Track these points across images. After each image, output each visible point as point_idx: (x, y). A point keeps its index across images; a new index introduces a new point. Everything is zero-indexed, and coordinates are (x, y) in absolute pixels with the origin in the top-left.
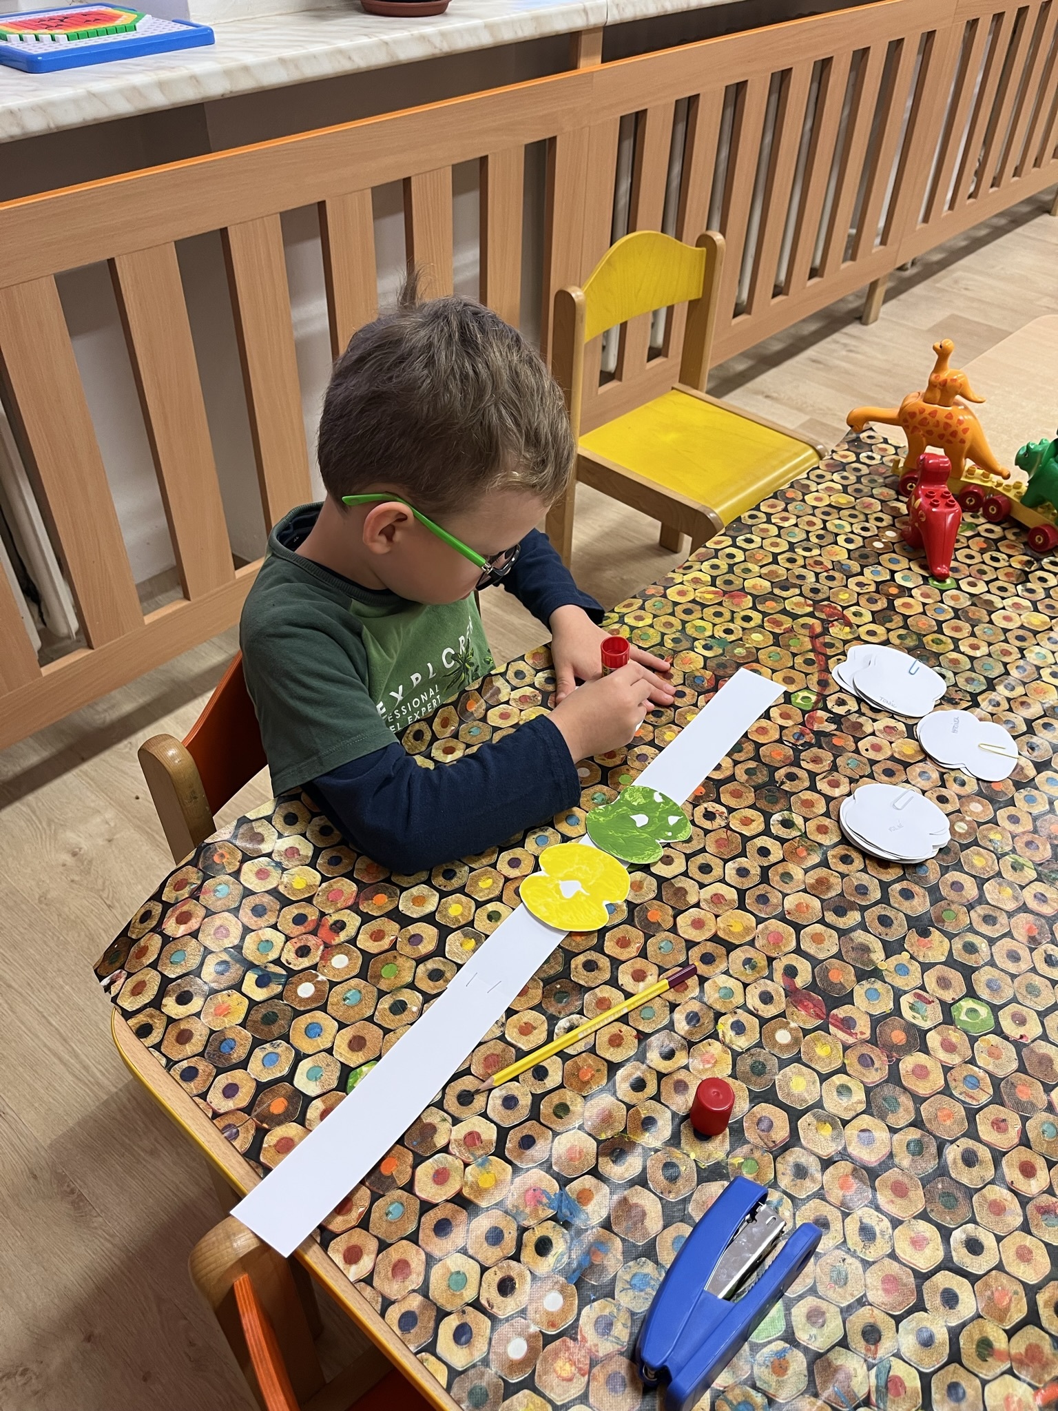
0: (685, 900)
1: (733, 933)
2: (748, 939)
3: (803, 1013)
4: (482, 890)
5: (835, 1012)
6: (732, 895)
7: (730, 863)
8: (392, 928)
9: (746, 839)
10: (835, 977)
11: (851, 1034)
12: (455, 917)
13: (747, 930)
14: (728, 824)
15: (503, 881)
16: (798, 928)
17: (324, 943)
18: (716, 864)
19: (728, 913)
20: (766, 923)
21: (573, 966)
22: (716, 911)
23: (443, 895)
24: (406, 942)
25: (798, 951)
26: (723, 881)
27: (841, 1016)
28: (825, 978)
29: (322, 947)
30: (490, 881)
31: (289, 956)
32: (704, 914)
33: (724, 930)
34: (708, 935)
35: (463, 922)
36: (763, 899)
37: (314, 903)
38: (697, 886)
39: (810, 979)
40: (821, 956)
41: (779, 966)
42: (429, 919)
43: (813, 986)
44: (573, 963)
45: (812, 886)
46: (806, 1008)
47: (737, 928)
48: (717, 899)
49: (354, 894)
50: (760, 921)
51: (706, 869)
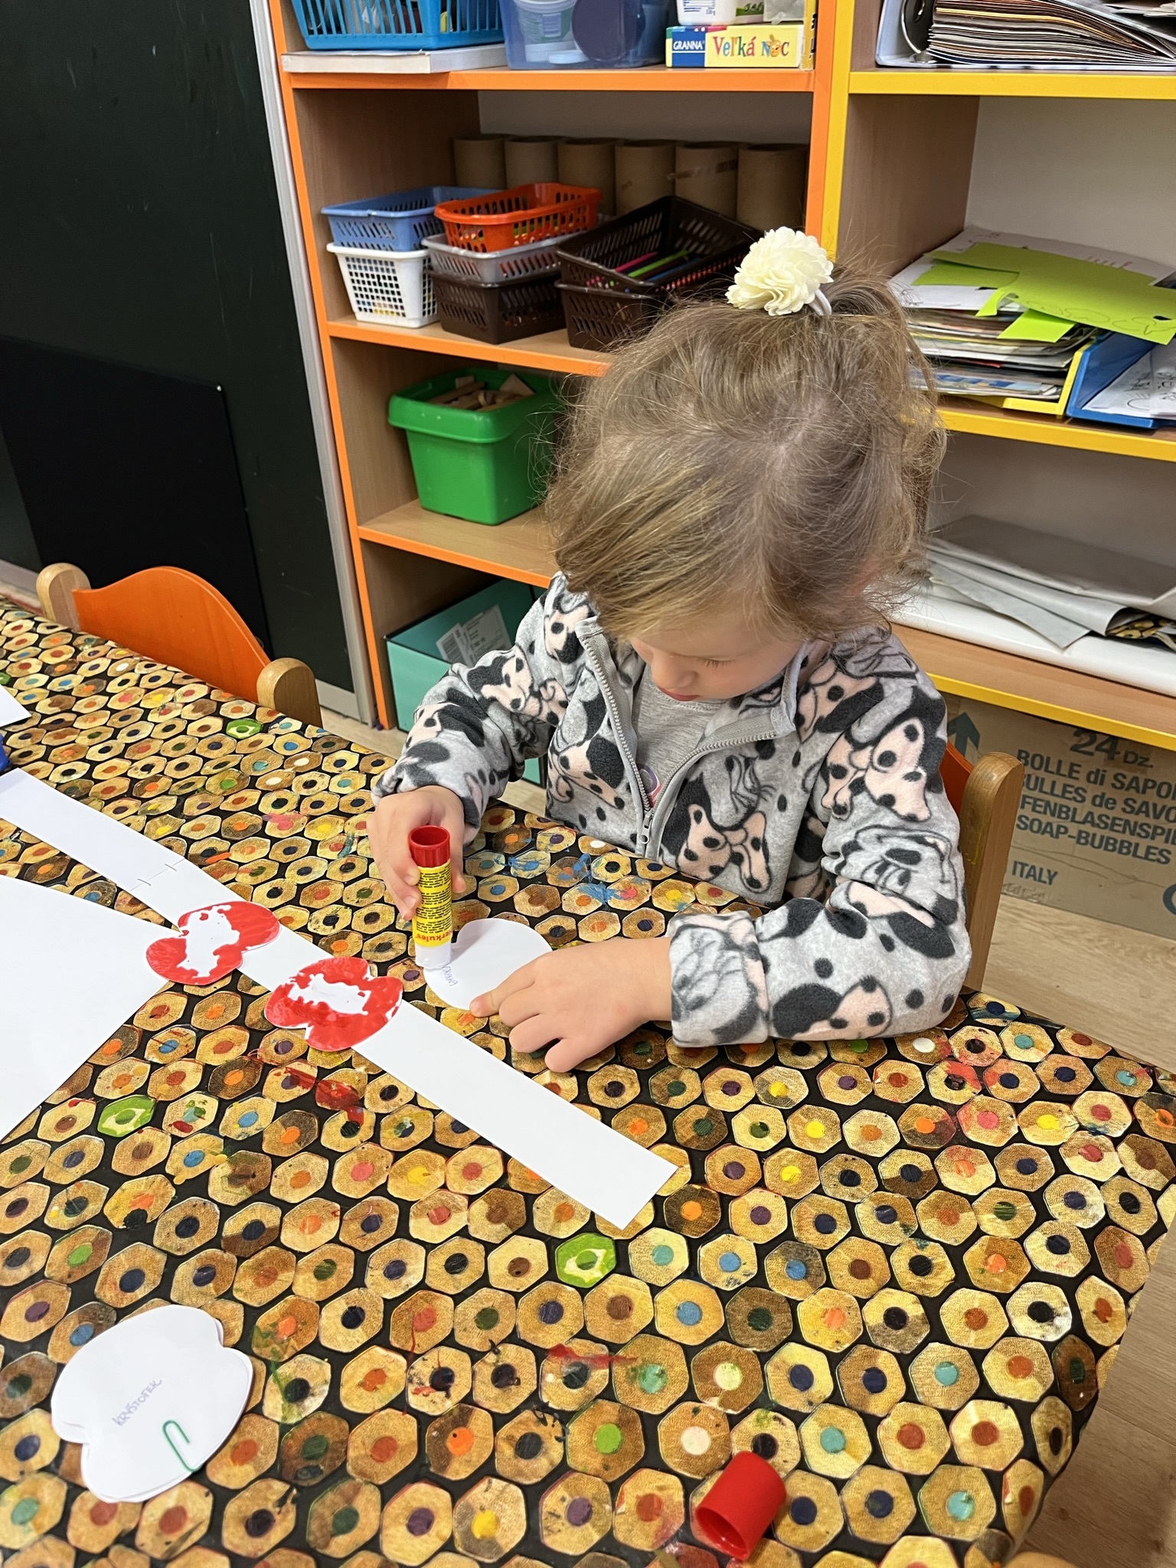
0: (490, 1203)
1: (425, 1164)
2: (403, 1160)
3: (345, 1085)
4: (791, 1162)
5: (306, 1091)
6: (419, 1227)
7: (415, 1283)
8: (886, 1092)
9: (381, 1339)
10: (294, 1132)
11: (292, 1071)
12: (811, 1119)
13: (402, 1174)
14: (409, 1366)
15: (767, 1182)
16: (327, 1192)
17: (957, 1061)
18: (439, 1279)
19: (427, 1194)
20: (372, 1189)
21: (637, 1085)
22: (444, 1196)
23: (842, 1147)
24: (858, 1079)
25: (332, 1156)
26: (429, 1247)
27: (298, 1088)
28: (305, 1129)
29: (957, 1055)
30: (786, 1177)
31: (989, 1038)
32: (462, 1187)
33: (435, 1166)
34: (458, 1157)
35: (797, 1113)
36: (370, 1224)
37: (1008, 1106)
38: (472, 1232)
39: (326, 1125)
40: (305, 1155)
41: (366, 1131)
42: (845, 1113)
43: (324, 1116)
44: (637, 1089)
45: (285, 1265)
46: (341, 1089)
47: (416, 1173)
48: (440, 1216)
49: (964, 1126)
50: (382, 1191)
51: (456, 1264)
